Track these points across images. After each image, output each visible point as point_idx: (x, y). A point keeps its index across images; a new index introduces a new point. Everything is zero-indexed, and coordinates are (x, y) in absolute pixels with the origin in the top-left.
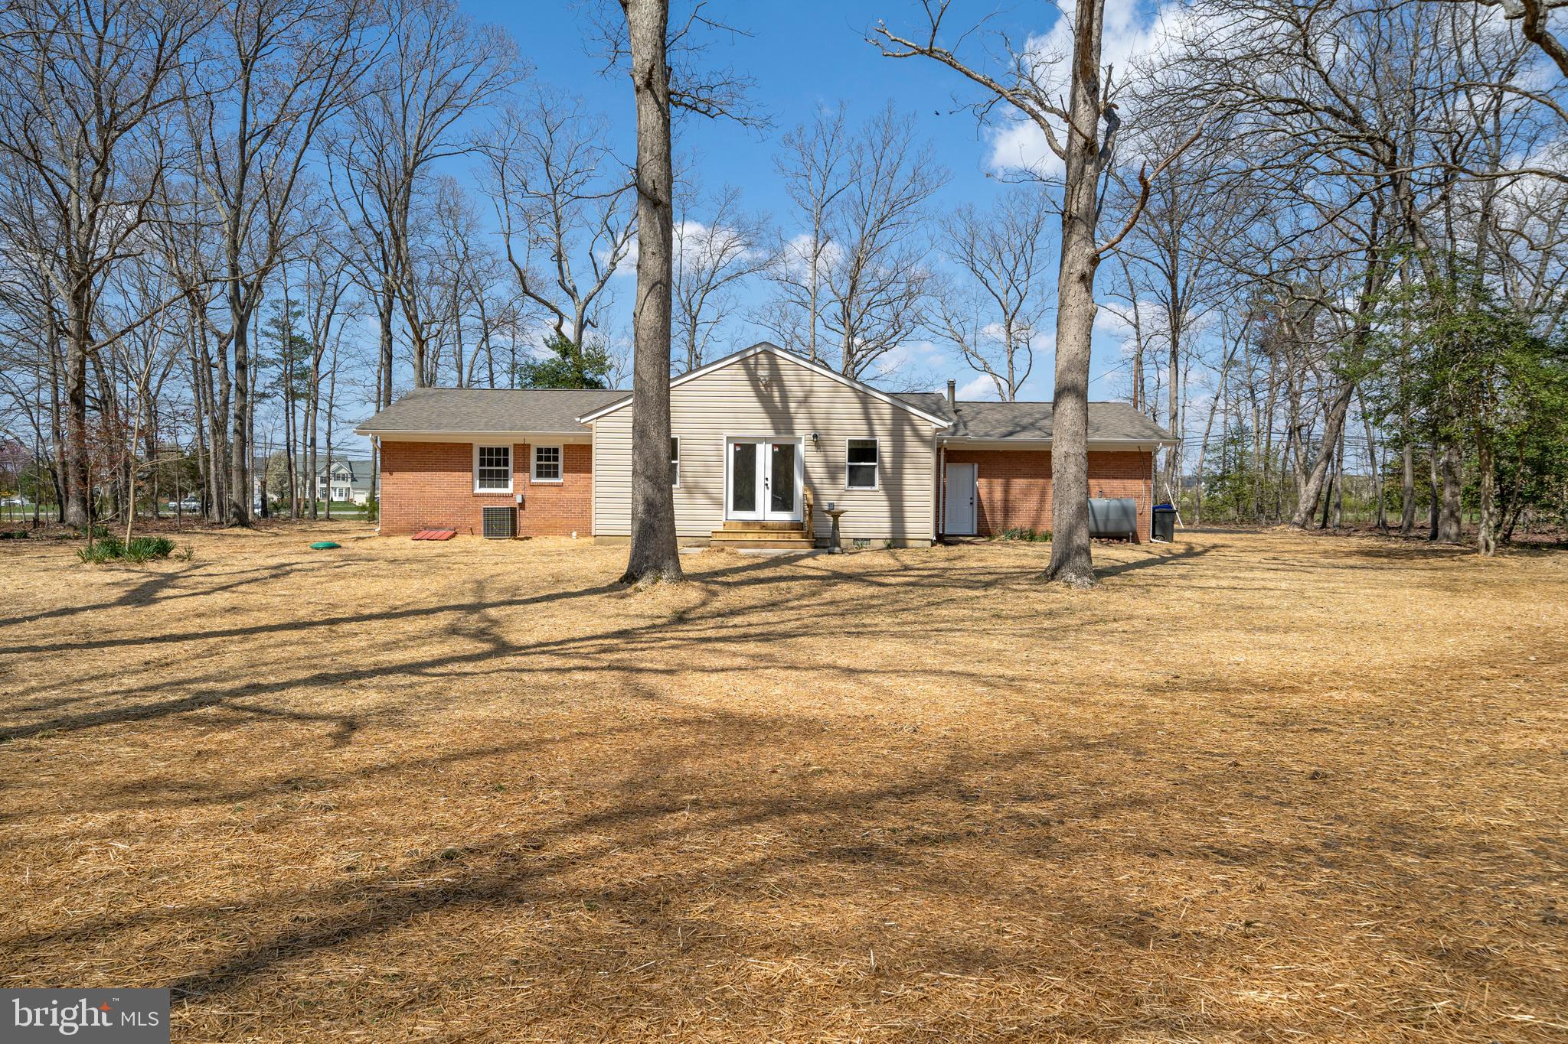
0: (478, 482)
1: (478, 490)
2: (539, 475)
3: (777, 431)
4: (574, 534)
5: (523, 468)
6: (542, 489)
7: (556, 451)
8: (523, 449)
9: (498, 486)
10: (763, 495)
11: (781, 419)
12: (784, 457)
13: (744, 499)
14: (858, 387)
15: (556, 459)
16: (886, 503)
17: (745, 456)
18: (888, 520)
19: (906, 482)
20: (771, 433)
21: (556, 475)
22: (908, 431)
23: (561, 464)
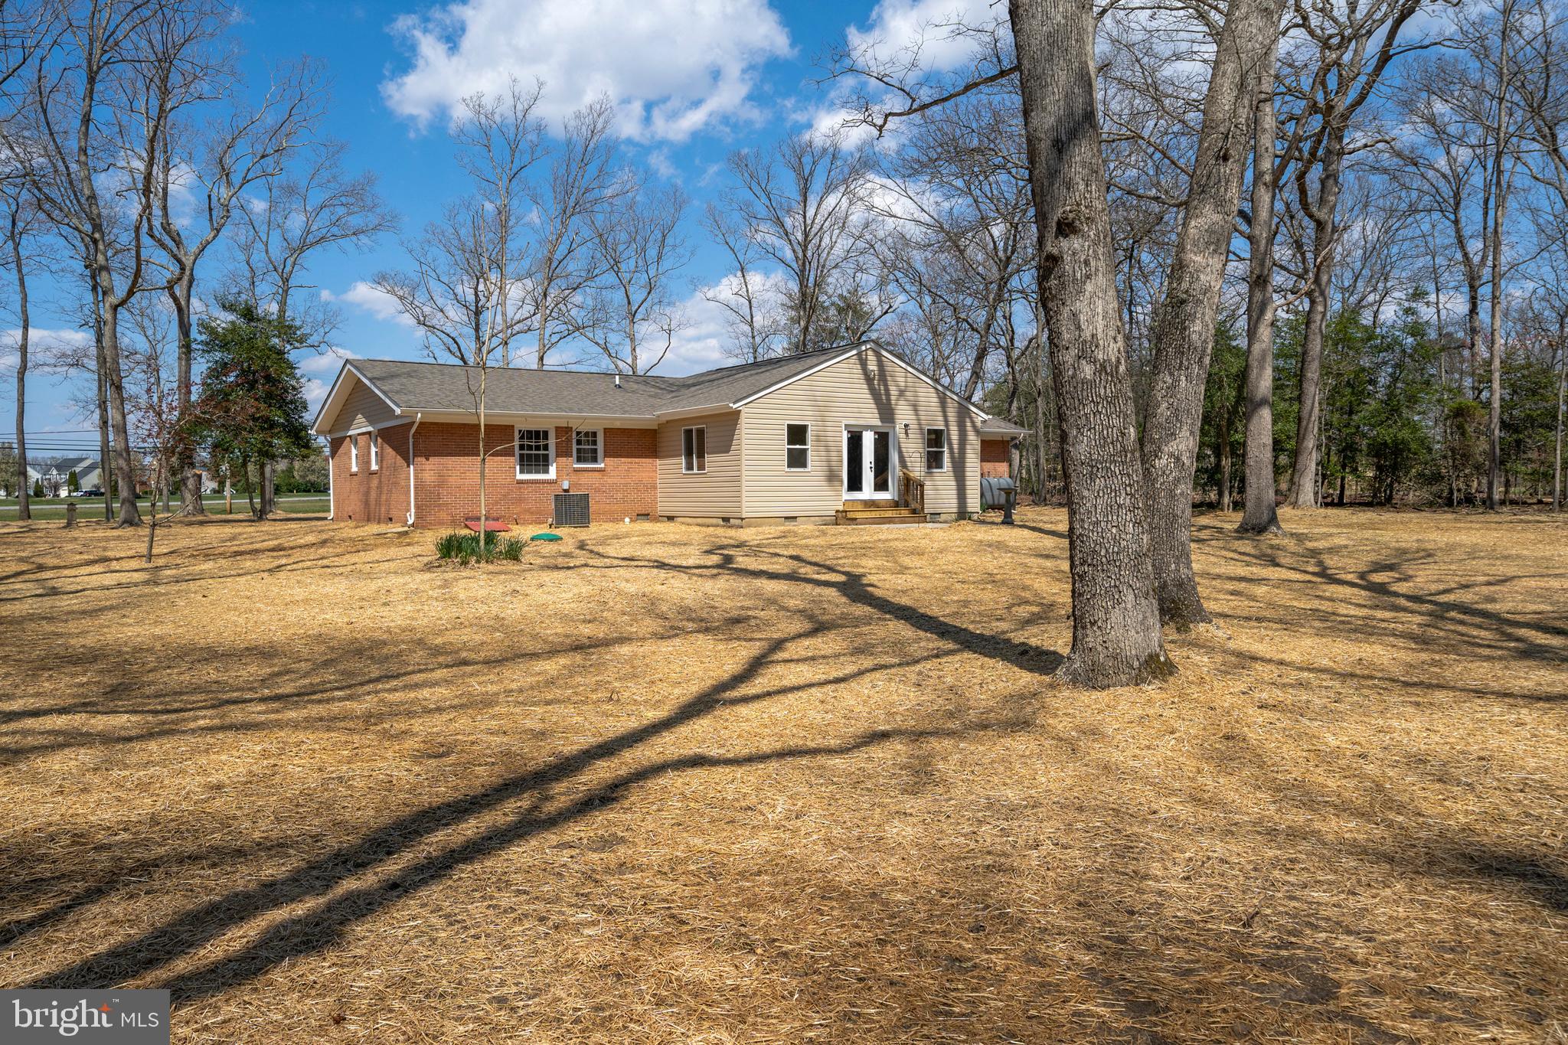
0: (518, 467)
1: (520, 477)
2: (579, 460)
3: (882, 419)
4: (627, 520)
5: (563, 452)
6: (586, 474)
7: (594, 434)
8: (563, 431)
9: (537, 472)
10: (868, 476)
12: (882, 442)
13: (855, 484)
14: (940, 388)
15: (595, 443)
16: (954, 483)
17: (855, 442)
18: (955, 496)
19: (968, 465)
20: (877, 422)
21: (595, 460)
22: (969, 424)
23: (600, 447)
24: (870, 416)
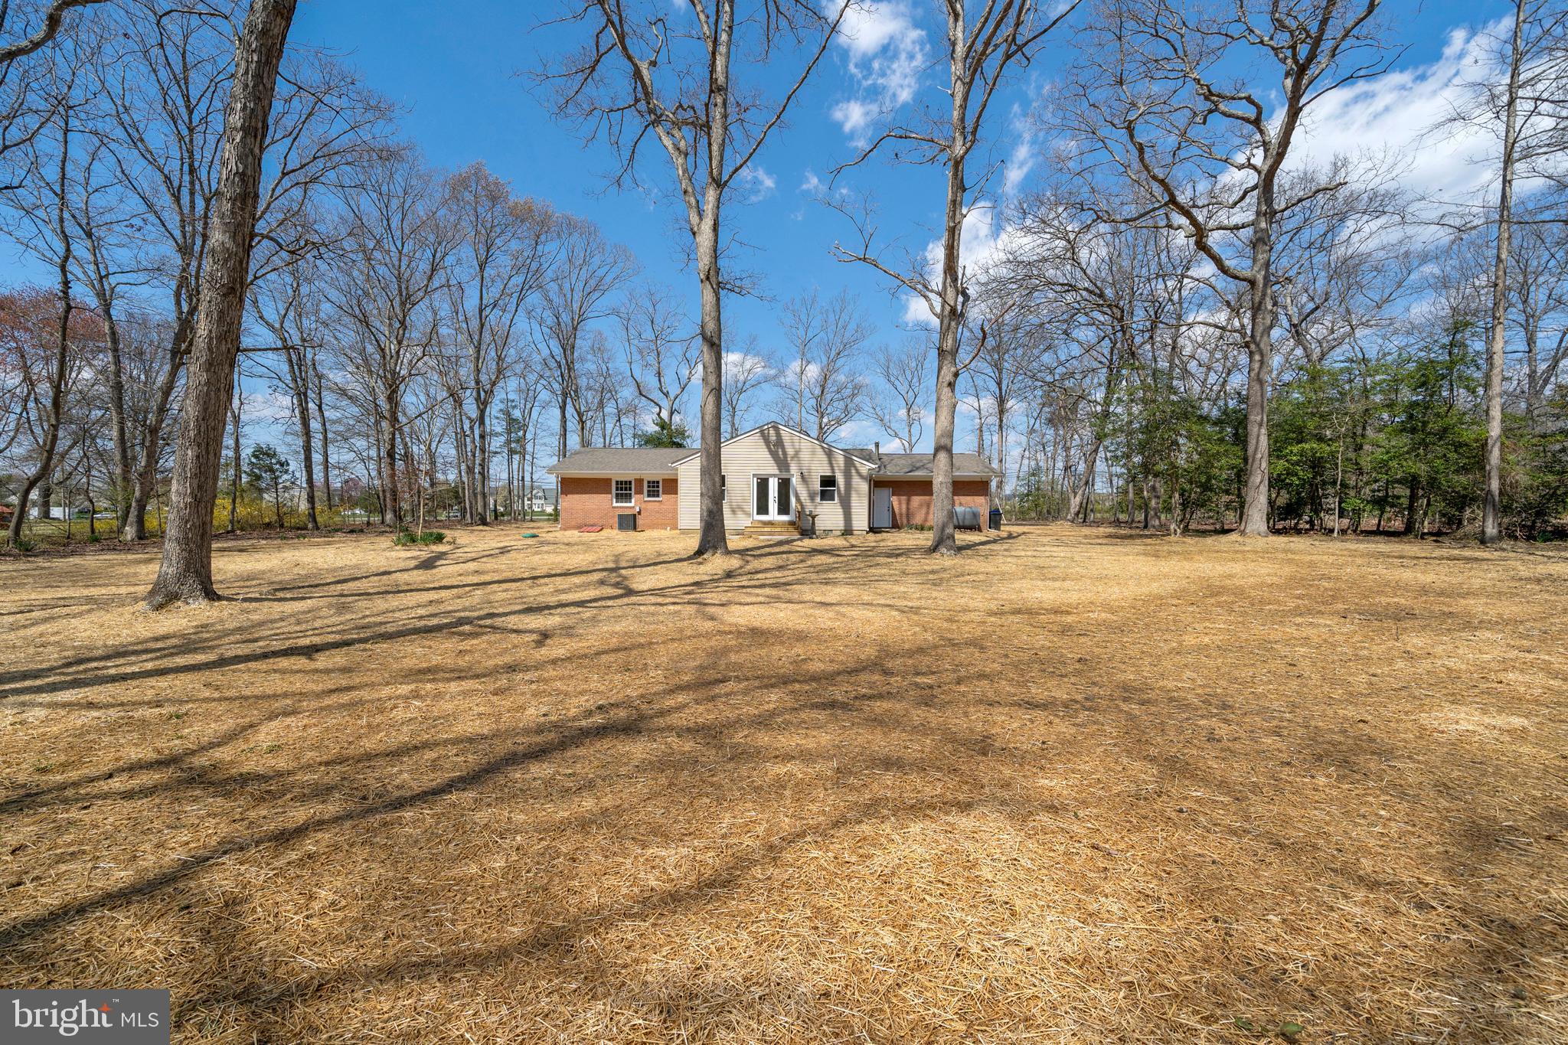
0: (615, 499)
1: (615, 504)
2: (649, 496)
3: (780, 470)
4: (669, 528)
5: (639, 492)
6: (651, 504)
7: (657, 483)
8: (639, 481)
9: (626, 502)
10: (773, 506)
11: (782, 463)
12: (785, 485)
13: (763, 508)
14: (826, 446)
15: (658, 487)
16: (841, 510)
17: (763, 484)
18: (842, 519)
19: (852, 499)
20: (777, 472)
21: (658, 496)
22: (853, 471)
23: (661, 489)
24: (769, 468)
